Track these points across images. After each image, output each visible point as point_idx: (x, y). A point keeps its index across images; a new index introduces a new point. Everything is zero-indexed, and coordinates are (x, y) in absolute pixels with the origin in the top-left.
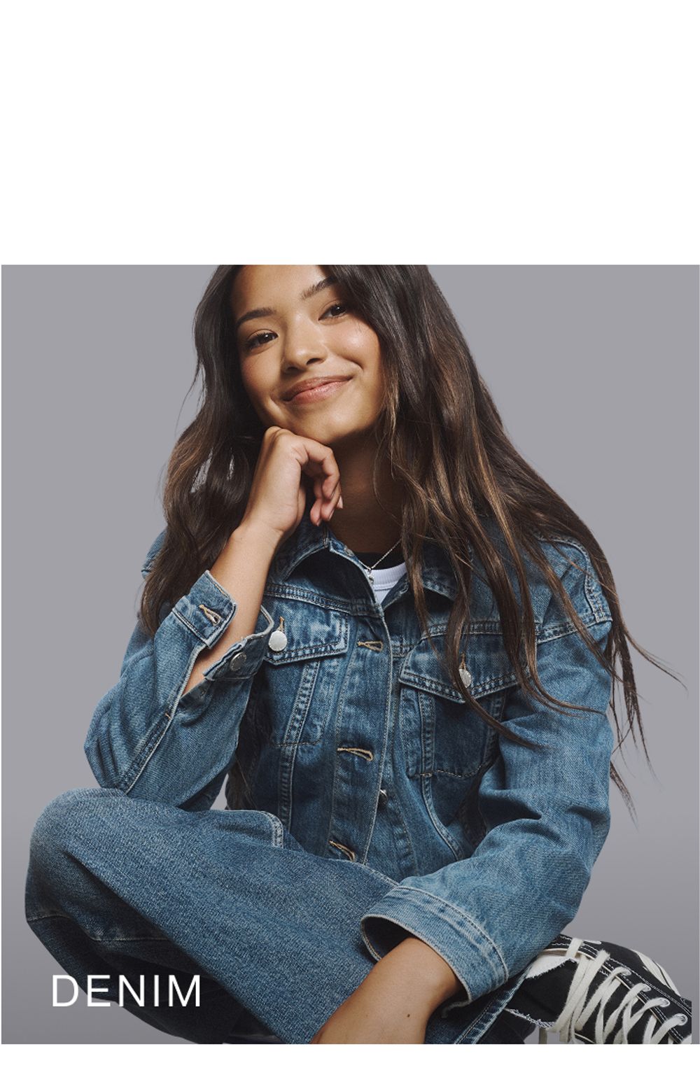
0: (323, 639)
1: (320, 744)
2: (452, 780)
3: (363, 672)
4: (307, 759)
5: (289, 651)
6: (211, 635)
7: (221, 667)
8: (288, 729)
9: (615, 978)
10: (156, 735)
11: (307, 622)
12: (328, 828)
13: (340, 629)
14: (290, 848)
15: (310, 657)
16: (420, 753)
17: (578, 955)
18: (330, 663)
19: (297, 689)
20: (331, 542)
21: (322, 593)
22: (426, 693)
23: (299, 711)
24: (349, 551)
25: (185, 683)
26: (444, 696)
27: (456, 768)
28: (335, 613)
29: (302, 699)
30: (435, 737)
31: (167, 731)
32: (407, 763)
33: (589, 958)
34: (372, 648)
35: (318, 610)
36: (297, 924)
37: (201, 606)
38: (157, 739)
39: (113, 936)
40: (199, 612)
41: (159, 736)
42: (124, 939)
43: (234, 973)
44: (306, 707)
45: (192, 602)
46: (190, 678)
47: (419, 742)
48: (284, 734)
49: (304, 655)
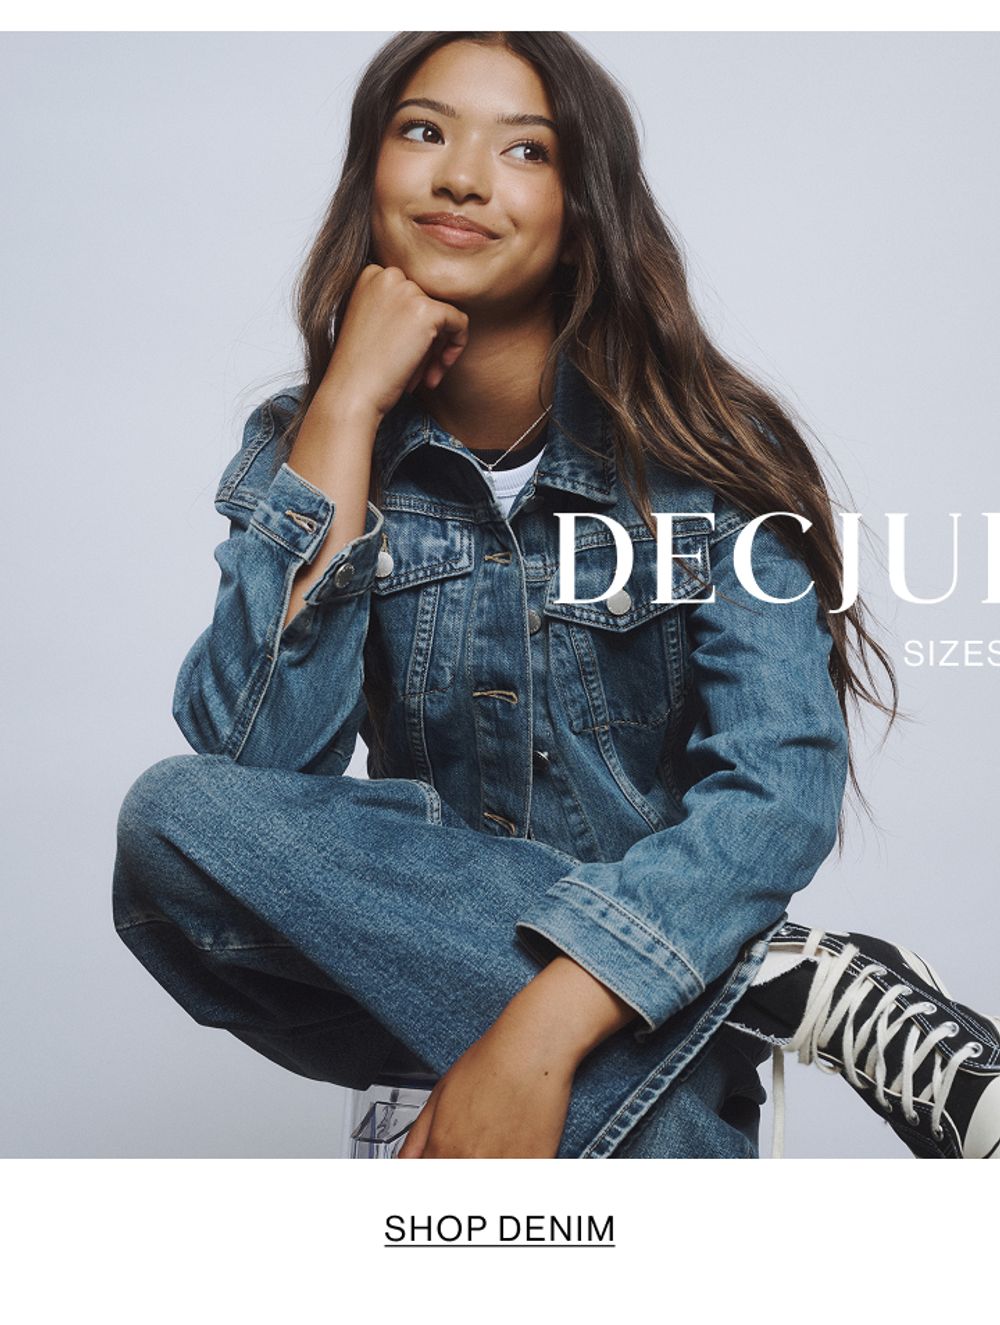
0: (440, 557)
1: (450, 690)
2: (638, 731)
3: (491, 593)
4: (437, 711)
5: (397, 575)
6: (307, 547)
7: (324, 586)
8: (409, 675)
9: (866, 979)
10: (259, 684)
11: (417, 537)
12: (480, 797)
13: (461, 543)
14: (450, 825)
15: (424, 581)
16: (584, 701)
17: (819, 952)
18: (453, 585)
19: (415, 623)
20: (432, 433)
21: (434, 500)
22: (577, 625)
23: (420, 651)
24: (458, 442)
25: (285, 612)
26: (601, 626)
27: (639, 716)
28: (454, 523)
29: (423, 635)
30: (603, 678)
31: (272, 677)
32: (568, 715)
33: (832, 955)
34: (501, 561)
35: (431, 521)
36: (458, 923)
37: (288, 512)
38: (261, 688)
39: (225, 944)
40: (286, 521)
41: (264, 684)
42: (240, 947)
43: (379, 993)
44: (428, 645)
45: (276, 508)
46: (290, 604)
47: (580, 687)
48: (405, 683)
49: (417, 579)
